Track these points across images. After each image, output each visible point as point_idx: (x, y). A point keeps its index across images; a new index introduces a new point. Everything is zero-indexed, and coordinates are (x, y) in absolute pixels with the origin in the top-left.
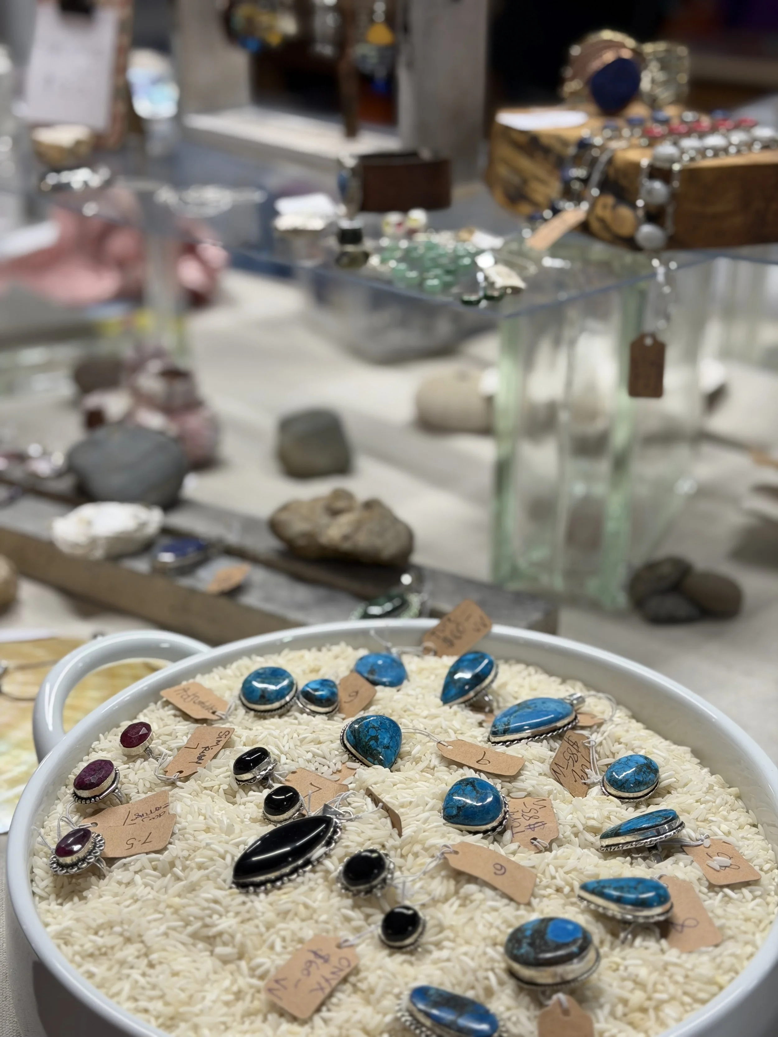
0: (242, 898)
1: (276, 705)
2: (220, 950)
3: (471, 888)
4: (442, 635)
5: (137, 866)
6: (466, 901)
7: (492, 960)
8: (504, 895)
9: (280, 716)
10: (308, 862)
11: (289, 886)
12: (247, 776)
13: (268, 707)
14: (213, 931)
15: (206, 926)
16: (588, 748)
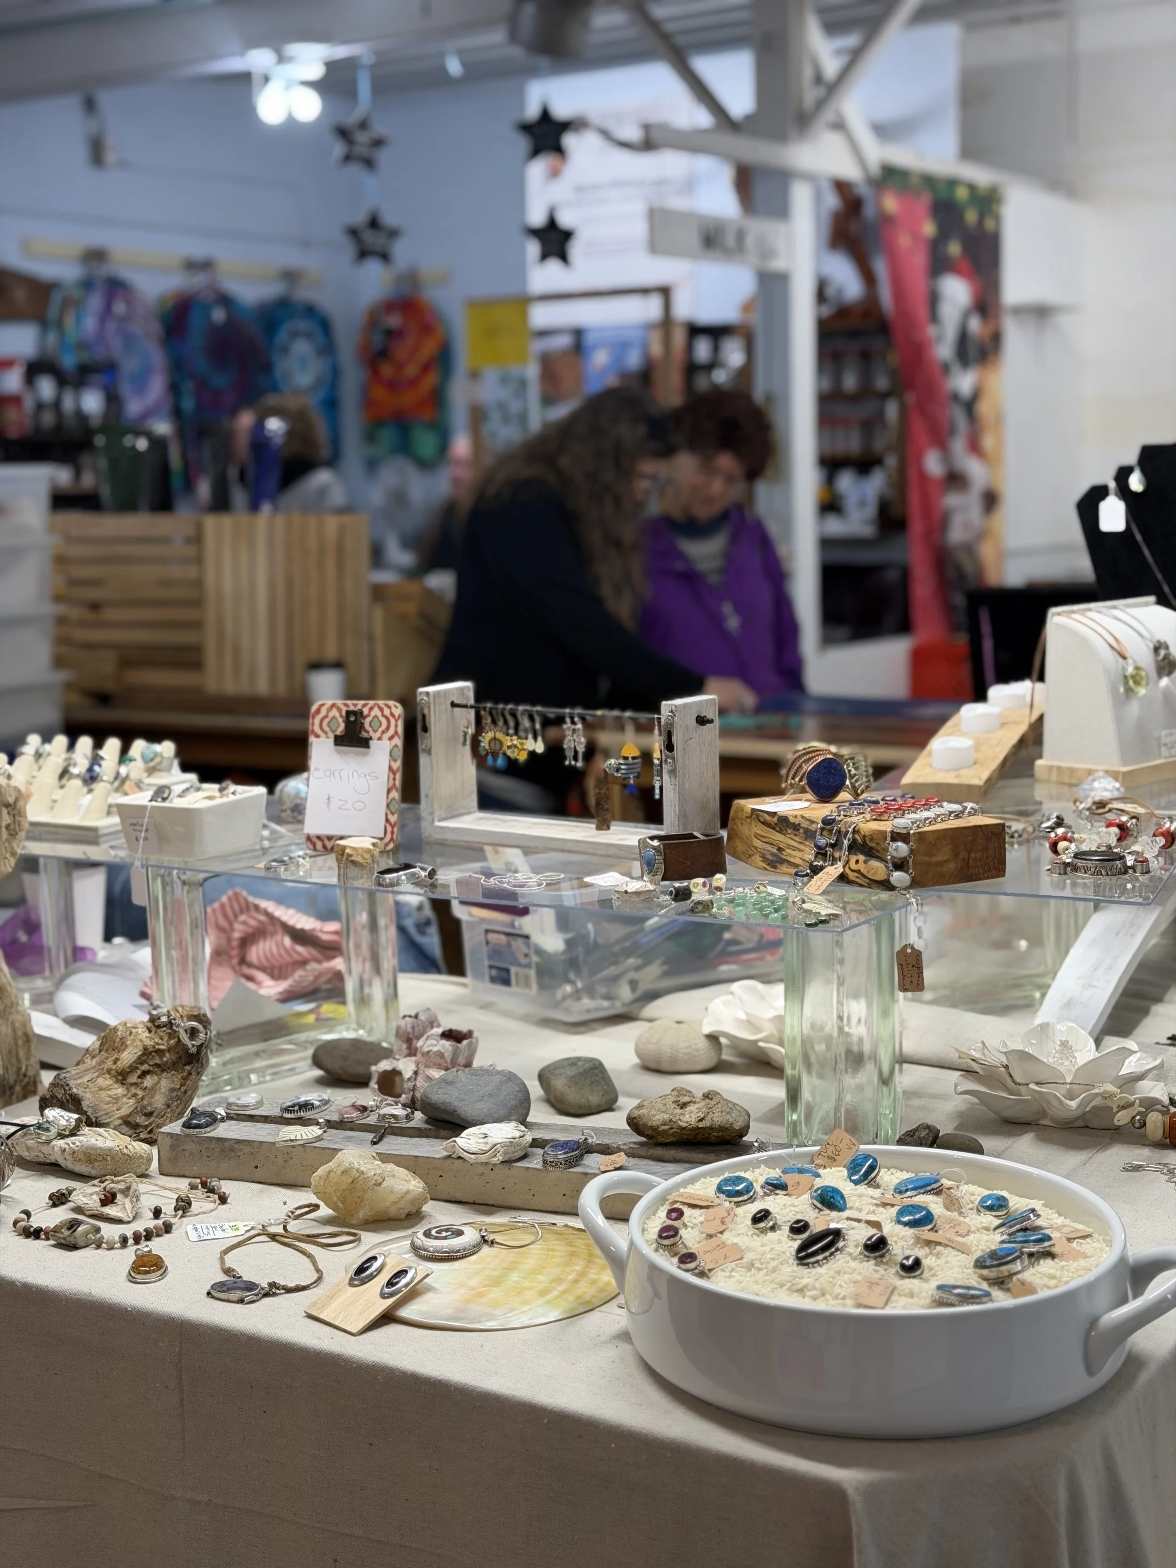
0: (808, 1270)
1: (745, 1197)
2: (808, 1293)
3: (939, 1248)
4: (826, 1155)
5: (730, 1269)
6: (938, 1255)
7: (968, 1274)
8: (958, 1250)
9: (752, 1202)
10: (837, 1250)
11: (831, 1262)
12: (762, 1225)
13: (741, 1199)
14: (800, 1286)
15: (793, 1285)
16: (957, 1199)
